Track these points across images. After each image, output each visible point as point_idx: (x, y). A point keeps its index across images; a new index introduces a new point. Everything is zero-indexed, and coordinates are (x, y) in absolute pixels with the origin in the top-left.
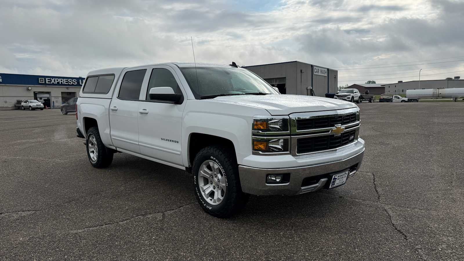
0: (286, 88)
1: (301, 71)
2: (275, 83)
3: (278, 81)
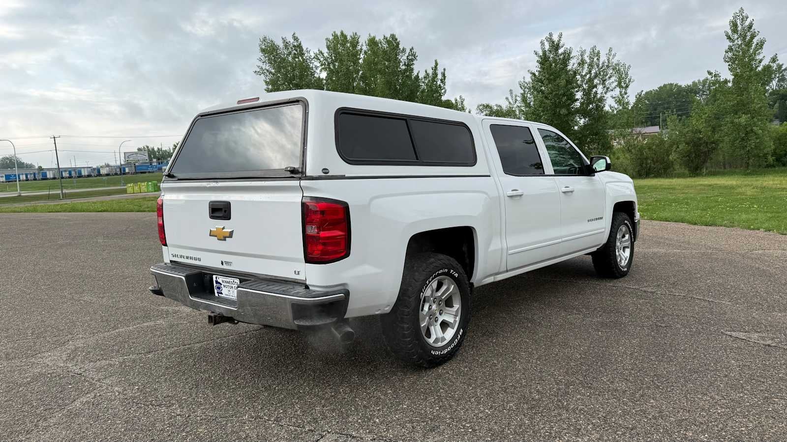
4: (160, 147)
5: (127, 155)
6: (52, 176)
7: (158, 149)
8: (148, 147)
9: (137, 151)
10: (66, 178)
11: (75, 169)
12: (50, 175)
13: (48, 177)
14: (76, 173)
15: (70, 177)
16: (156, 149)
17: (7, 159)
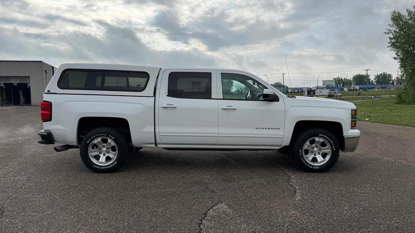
0: (30, 87)
1: (46, 71)
2: (15, 81)
3: (18, 80)
4: (346, 78)
5: (324, 82)
6: (290, 92)
7: (345, 79)
8: (339, 78)
9: (333, 79)
10: (296, 92)
11: (300, 88)
12: (290, 91)
13: (289, 92)
14: (301, 90)
15: (298, 92)
16: (343, 79)
17: (277, 83)
